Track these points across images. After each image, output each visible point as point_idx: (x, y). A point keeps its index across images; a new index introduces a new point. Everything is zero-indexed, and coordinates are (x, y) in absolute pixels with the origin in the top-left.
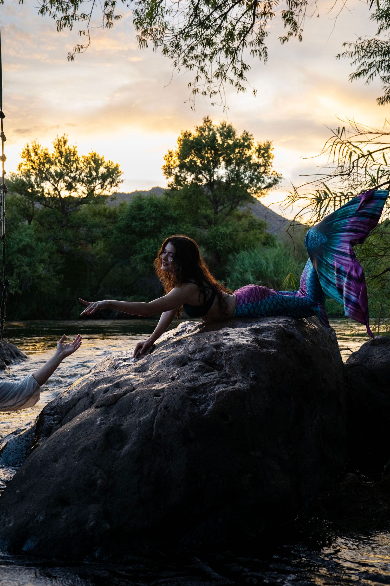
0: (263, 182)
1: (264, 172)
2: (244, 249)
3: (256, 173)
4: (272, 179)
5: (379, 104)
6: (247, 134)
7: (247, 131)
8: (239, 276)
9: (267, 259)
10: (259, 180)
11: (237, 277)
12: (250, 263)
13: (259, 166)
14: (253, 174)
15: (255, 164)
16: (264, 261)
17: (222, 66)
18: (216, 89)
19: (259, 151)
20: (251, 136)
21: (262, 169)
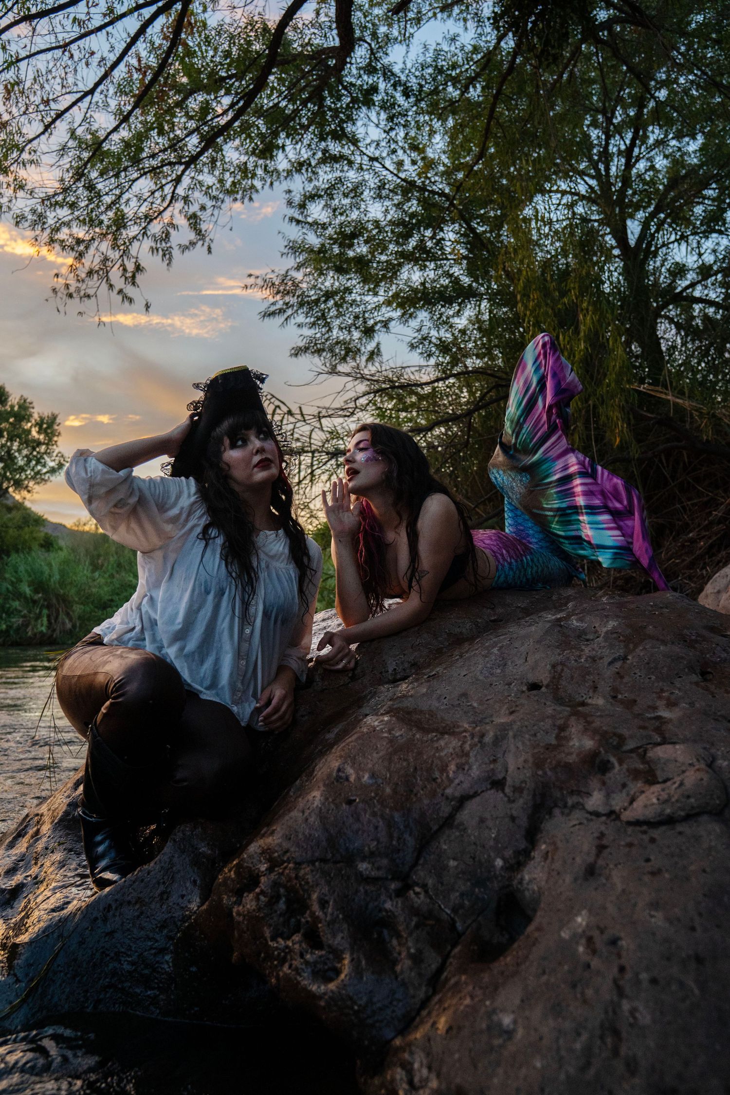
0: (44, 466)
1: (46, 453)
2: (17, 551)
3: (35, 453)
4: (57, 462)
5: (291, 355)
6: (25, 401)
7: (25, 396)
8: (10, 588)
9: (50, 565)
10: (38, 462)
11: (7, 589)
12: (26, 571)
13: (39, 443)
14: (31, 453)
15: (34, 441)
16: (46, 569)
17: (106, 259)
18: (91, 292)
19: (39, 424)
20: (31, 403)
21: (43, 448)
